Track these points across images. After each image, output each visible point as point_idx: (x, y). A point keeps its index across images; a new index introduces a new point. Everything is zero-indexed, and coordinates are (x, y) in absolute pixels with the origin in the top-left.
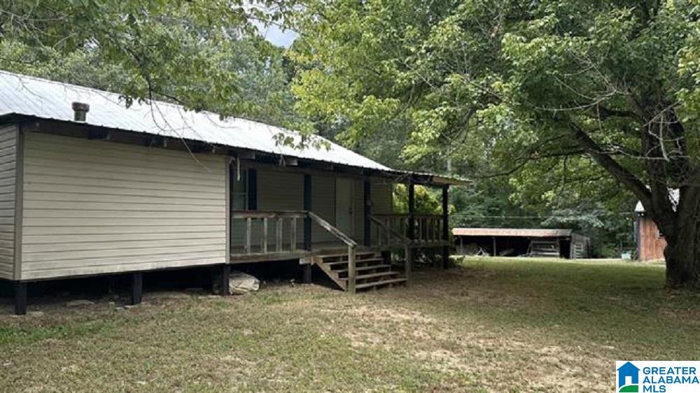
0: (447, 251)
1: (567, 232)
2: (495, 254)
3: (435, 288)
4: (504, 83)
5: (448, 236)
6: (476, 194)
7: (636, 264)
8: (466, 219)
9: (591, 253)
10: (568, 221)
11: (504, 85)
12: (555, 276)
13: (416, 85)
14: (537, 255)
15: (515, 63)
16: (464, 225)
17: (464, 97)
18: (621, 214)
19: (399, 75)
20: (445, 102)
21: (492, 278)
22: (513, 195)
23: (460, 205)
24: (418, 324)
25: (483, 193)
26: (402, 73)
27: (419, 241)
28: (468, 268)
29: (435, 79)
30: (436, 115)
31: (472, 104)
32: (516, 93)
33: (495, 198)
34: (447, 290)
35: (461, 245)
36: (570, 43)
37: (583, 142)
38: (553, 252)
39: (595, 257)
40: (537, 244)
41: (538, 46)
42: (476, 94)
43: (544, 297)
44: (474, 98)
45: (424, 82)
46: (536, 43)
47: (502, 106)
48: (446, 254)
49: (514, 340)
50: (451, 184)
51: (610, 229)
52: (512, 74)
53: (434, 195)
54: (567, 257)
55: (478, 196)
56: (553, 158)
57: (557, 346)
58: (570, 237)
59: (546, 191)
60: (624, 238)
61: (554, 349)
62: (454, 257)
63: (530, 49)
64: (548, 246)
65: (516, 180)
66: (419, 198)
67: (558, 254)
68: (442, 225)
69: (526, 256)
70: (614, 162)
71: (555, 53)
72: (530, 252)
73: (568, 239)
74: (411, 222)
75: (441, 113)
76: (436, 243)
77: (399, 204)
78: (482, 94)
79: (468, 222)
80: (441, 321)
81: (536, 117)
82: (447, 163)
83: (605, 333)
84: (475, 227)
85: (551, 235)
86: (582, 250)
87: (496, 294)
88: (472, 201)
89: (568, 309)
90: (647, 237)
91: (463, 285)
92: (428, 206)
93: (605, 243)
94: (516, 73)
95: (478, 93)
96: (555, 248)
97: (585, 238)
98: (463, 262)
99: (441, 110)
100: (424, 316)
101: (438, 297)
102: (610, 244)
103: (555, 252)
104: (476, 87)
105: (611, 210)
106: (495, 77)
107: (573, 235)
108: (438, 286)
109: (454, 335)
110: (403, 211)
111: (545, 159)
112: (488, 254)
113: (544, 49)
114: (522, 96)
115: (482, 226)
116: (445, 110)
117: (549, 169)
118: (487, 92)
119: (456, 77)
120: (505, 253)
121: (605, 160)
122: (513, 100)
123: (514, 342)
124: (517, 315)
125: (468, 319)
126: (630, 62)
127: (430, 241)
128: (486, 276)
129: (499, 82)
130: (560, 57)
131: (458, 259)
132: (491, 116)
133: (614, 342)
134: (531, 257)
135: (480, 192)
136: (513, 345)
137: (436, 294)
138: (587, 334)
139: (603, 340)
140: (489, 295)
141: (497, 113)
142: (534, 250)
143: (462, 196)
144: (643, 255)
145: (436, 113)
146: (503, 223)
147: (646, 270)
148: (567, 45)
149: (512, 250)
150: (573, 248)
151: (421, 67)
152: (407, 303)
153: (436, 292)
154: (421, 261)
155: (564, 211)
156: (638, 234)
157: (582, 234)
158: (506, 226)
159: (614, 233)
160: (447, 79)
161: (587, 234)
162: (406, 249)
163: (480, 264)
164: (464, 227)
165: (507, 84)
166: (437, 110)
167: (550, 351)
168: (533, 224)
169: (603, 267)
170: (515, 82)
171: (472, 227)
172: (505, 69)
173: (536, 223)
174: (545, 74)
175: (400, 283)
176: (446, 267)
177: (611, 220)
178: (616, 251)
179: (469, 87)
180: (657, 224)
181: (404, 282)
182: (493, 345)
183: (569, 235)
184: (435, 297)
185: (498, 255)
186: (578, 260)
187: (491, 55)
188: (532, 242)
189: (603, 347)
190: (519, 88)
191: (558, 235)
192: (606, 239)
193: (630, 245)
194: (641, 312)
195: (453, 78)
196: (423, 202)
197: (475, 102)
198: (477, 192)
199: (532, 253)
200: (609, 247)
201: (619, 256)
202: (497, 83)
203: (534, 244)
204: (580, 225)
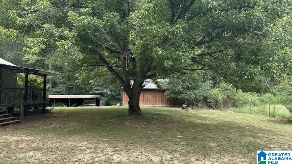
0: (44, 106)
1: (99, 96)
2: (69, 106)
3: (36, 123)
4: (70, 32)
5: (46, 99)
6: (62, 80)
7: (121, 107)
8: (57, 91)
9: (107, 104)
10: (99, 92)
11: (69, 33)
12: (91, 114)
13: (28, 26)
14: (87, 106)
15: (74, 24)
16: (56, 93)
17: (52, 35)
18: (117, 89)
19: (18, 19)
20: (42, 36)
21: (65, 116)
22: (77, 81)
23: (54, 85)
24: (22, 141)
25: (65, 80)
26: (20, 18)
27: (30, 102)
28: (55, 113)
29: (38, 25)
30: (37, 42)
31: (55, 39)
32: (74, 37)
33: (71, 82)
34: (42, 124)
35: (54, 102)
36: (96, 21)
37: (103, 61)
38: (93, 104)
39: (108, 105)
40: (87, 101)
41: (83, 19)
42: (57, 35)
43: (85, 122)
44: (56, 36)
45: (32, 25)
46: (82, 18)
47: (68, 41)
48: (44, 107)
49: (69, 142)
50: (48, 75)
51: (114, 95)
52: (73, 29)
53: (40, 80)
54: (98, 106)
55: (63, 81)
56: (93, 66)
57: (86, 142)
58: (100, 98)
59: (91, 80)
60: (118, 98)
61: (85, 143)
62: (48, 108)
63: (80, 20)
64: (91, 102)
65: (78, 74)
66: (31, 80)
67: (95, 104)
68: (43, 94)
69: (82, 106)
70: (113, 70)
71: (91, 24)
72: (84, 104)
73: (99, 99)
74: (26, 92)
75: (40, 41)
76: (40, 102)
77: (20, 83)
78: (60, 35)
79: (58, 92)
80: (36, 138)
81: (82, 48)
82: (49, 66)
83: (106, 134)
84: (61, 94)
85: (93, 97)
86: (104, 103)
87: (65, 123)
88: (60, 83)
89: (94, 126)
90: (125, 98)
91: (51, 121)
92: (36, 84)
93: (112, 100)
94: (75, 29)
95: (58, 35)
96: (94, 102)
97: (105, 98)
98: (53, 110)
99: (40, 39)
100: (27, 137)
101: (37, 127)
102: (114, 100)
103: (94, 104)
104: (57, 32)
105: (114, 88)
106: (66, 29)
107: (101, 97)
108: (38, 122)
109: (41, 144)
110: (22, 87)
111: (90, 67)
112: (66, 106)
113: (85, 21)
114: (77, 39)
115: (65, 94)
116: (41, 39)
117: (92, 71)
118: (62, 35)
119: (48, 26)
120: (74, 105)
121: (110, 69)
122: (73, 40)
123: (69, 143)
124: (73, 131)
125: (50, 135)
126: (117, 33)
127: (36, 101)
128: (62, 116)
129: (67, 31)
130: (92, 26)
131: (50, 109)
132: (63, 45)
133: (108, 137)
134: (85, 106)
135: (64, 79)
136: (68, 144)
137: (36, 126)
138: (99, 135)
139: (104, 137)
140: (62, 124)
141: (66, 44)
142: (85, 104)
143: (56, 81)
144: (123, 104)
145: (38, 40)
146: (74, 93)
147: (124, 109)
148: (95, 22)
149: (77, 104)
150: (101, 102)
151: (31, 17)
152: (19, 131)
153: (36, 125)
154: (32, 110)
155: (97, 88)
156: (122, 96)
157: (104, 97)
158: (75, 94)
159: (115, 96)
160: (44, 26)
161: (106, 97)
162: (21, 105)
163: (61, 110)
164: (56, 95)
165: (71, 33)
166: (38, 39)
167: (83, 144)
168: (86, 93)
169: (110, 109)
170: (74, 33)
171: (60, 95)
172: (70, 27)
173: (87, 93)
174: (86, 32)
175: (17, 122)
176: (44, 113)
177: (114, 91)
178: (116, 103)
179: (54, 31)
180: (126, 92)
181: (20, 121)
182: (59, 146)
183: (99, 97)
184: (35, 127)
185: (70, 106)
186: (102, 107)
187: (65, 19)
188: (85, 100)
189: (104, 139)
190: (76, 35)
191: (95, 97)
192: (113, 98)
193: (120, 101)
194: (119, 125)
195: (46, 26)
196: (34, 83)
197: (56, 38)
198: (63, 79)
199: (85, 105)
200: (113, 101)
201: (116, 105)
202: (66, 31)
203: (86, 101)
204: (104, 94)
